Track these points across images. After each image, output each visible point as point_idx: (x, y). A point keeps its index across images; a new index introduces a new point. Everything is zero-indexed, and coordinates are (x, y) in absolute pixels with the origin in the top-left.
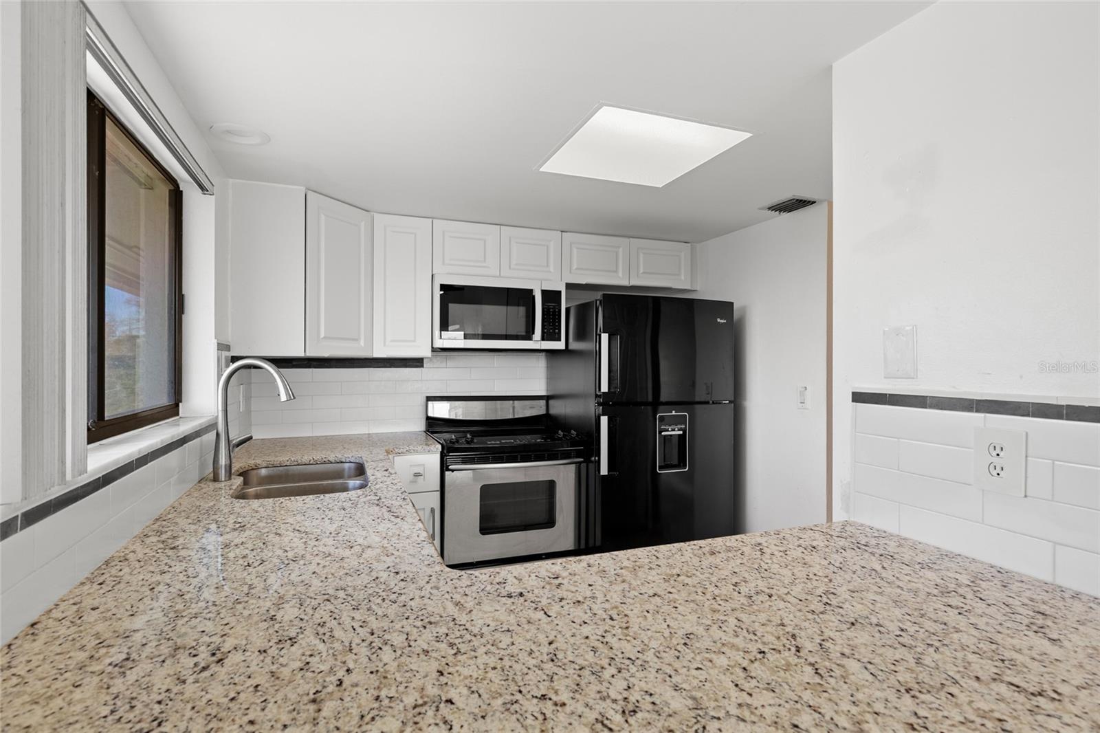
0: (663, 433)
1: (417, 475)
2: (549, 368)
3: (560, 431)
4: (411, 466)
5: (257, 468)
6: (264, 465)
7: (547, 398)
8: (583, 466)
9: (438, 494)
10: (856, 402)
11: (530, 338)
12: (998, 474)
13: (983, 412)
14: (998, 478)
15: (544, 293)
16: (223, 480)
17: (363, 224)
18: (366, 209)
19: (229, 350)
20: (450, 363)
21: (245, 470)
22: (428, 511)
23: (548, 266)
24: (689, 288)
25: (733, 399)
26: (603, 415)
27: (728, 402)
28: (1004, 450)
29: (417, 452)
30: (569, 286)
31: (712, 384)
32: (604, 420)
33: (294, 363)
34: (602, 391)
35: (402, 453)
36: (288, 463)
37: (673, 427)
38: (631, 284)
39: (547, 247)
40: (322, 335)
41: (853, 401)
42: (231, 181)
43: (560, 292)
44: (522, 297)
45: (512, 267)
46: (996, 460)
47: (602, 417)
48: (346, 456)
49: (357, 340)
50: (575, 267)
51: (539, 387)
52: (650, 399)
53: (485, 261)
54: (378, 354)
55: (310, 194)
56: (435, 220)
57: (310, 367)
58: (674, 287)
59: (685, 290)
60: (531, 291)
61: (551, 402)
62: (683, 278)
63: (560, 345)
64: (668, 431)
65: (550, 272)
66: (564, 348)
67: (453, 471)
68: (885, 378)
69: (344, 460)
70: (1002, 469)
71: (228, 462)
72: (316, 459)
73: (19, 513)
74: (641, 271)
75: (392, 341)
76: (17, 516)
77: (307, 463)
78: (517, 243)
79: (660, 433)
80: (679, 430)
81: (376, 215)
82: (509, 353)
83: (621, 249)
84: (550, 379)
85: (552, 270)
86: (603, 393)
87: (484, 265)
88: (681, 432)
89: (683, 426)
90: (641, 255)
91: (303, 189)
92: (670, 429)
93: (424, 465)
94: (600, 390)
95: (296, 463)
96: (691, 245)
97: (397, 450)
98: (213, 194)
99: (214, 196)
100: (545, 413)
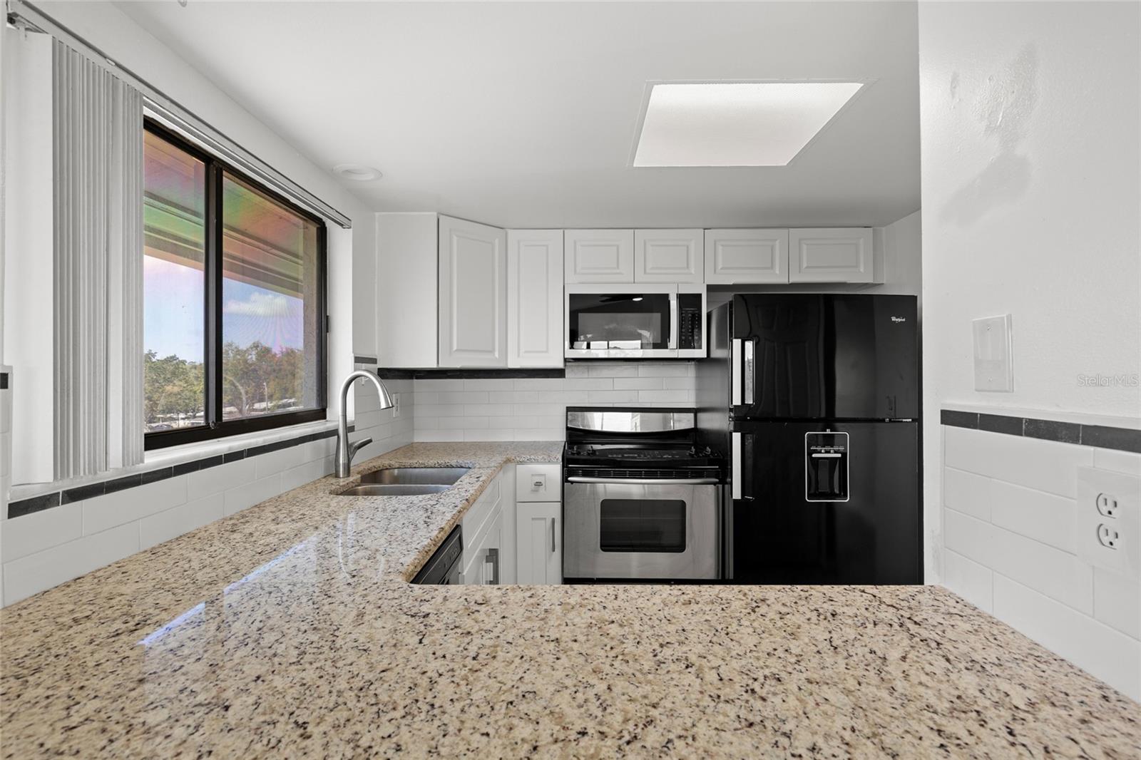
0: (814, 455)
1: (538, 484)
2: (698, 377)
3: (708, 448)
4: (533, 475)
5: (390, 468)
6: (397, 466)
7: (696, 411)
8: (720, 486)
9: (559, 505)
10: (945, 424)
11: (666, 347)
12: (1111, 544)
13: (1092, 445)
14: (1108, 550)
15: (681, 297)
16: (341, 476)
17: (497, 241)
18: (501, 226)
19: (376, 363)
20: (594, 374)
21: (379, 469)
22: (549, 522)
23: (688, 267)
24: (870, 280)
25: (917, 417)
26: (735, 431)
27: (910, 420)
28: (1118, 505)
29: (537, 462)
30: (711, 288)
31: (895, 398)
32: (737, 437)
33: (449, 374)
34: (734, 404)
35: (523, 461)
36: (417, 466)
37: (828, 448)
38: (791, 281)
39: (688, 247)
40: (455, 348)
41: (942, 423)
42: (377, 214)
43: (700, 295)
44: (657, 303)
45: (648, 271)
46: (1107, 521)
47: (734, 434)
48: (466, 461)
49: (492, 351)
50: (720, 266)
51: (688, 399)
52: (823, 415)
53: (618, 267)
54: (513, 364)
55: (442, 218)
56: (566, 231)
57: (461, 378)
58: (848, 282)
59: (867, 284)
60: (667, 296)
61: (700, 415)
62: (862, 270)
63: (701, 353)
64: (820, 452)
65: (691, 274)
66: (706, 356)
67: (572, 482)
68: (976, 390)
69: (463, 465)
70: (1117, 537)
71: (346, 461)
72: (440, 463)
73: (61, 491)
74: (805, 265)
75: (526, 352)
76: (59, 493)
77: (433, 465)
78: (652, 246)
79: (810, 454)
80: (835, 452)
81: (510, 232)
82: (654, 363)
83: (777, 242)
84: (699, 390)
85: (693, 272)
86: (735, 406)
87: (618, 271)
88: (839, 455)
89: (842, 449)
90: (805, 247)
91: (435, 214)
92: (823, 451)
93: (545, 475)
94: (732, 403)
95: (423, 466)
96: (874, 230)
97: (518, 459)
98: (350, 228)
99: (351, 230)
100: (693, 427)
